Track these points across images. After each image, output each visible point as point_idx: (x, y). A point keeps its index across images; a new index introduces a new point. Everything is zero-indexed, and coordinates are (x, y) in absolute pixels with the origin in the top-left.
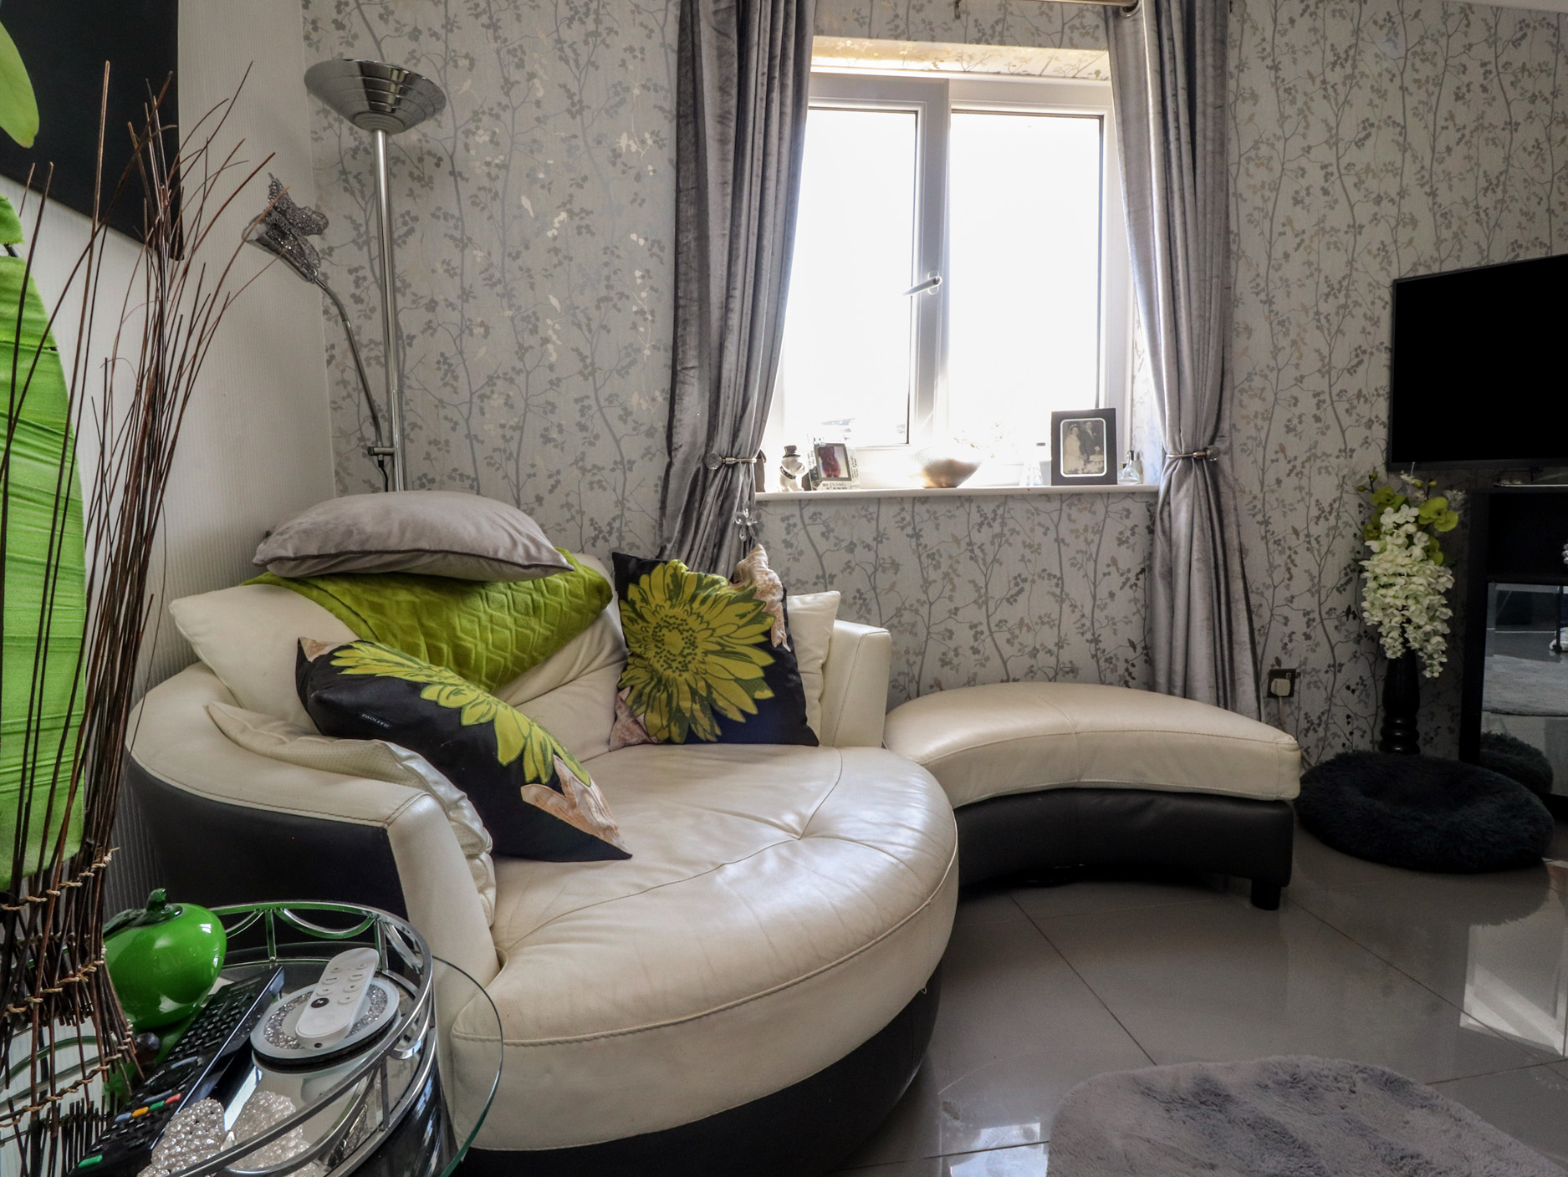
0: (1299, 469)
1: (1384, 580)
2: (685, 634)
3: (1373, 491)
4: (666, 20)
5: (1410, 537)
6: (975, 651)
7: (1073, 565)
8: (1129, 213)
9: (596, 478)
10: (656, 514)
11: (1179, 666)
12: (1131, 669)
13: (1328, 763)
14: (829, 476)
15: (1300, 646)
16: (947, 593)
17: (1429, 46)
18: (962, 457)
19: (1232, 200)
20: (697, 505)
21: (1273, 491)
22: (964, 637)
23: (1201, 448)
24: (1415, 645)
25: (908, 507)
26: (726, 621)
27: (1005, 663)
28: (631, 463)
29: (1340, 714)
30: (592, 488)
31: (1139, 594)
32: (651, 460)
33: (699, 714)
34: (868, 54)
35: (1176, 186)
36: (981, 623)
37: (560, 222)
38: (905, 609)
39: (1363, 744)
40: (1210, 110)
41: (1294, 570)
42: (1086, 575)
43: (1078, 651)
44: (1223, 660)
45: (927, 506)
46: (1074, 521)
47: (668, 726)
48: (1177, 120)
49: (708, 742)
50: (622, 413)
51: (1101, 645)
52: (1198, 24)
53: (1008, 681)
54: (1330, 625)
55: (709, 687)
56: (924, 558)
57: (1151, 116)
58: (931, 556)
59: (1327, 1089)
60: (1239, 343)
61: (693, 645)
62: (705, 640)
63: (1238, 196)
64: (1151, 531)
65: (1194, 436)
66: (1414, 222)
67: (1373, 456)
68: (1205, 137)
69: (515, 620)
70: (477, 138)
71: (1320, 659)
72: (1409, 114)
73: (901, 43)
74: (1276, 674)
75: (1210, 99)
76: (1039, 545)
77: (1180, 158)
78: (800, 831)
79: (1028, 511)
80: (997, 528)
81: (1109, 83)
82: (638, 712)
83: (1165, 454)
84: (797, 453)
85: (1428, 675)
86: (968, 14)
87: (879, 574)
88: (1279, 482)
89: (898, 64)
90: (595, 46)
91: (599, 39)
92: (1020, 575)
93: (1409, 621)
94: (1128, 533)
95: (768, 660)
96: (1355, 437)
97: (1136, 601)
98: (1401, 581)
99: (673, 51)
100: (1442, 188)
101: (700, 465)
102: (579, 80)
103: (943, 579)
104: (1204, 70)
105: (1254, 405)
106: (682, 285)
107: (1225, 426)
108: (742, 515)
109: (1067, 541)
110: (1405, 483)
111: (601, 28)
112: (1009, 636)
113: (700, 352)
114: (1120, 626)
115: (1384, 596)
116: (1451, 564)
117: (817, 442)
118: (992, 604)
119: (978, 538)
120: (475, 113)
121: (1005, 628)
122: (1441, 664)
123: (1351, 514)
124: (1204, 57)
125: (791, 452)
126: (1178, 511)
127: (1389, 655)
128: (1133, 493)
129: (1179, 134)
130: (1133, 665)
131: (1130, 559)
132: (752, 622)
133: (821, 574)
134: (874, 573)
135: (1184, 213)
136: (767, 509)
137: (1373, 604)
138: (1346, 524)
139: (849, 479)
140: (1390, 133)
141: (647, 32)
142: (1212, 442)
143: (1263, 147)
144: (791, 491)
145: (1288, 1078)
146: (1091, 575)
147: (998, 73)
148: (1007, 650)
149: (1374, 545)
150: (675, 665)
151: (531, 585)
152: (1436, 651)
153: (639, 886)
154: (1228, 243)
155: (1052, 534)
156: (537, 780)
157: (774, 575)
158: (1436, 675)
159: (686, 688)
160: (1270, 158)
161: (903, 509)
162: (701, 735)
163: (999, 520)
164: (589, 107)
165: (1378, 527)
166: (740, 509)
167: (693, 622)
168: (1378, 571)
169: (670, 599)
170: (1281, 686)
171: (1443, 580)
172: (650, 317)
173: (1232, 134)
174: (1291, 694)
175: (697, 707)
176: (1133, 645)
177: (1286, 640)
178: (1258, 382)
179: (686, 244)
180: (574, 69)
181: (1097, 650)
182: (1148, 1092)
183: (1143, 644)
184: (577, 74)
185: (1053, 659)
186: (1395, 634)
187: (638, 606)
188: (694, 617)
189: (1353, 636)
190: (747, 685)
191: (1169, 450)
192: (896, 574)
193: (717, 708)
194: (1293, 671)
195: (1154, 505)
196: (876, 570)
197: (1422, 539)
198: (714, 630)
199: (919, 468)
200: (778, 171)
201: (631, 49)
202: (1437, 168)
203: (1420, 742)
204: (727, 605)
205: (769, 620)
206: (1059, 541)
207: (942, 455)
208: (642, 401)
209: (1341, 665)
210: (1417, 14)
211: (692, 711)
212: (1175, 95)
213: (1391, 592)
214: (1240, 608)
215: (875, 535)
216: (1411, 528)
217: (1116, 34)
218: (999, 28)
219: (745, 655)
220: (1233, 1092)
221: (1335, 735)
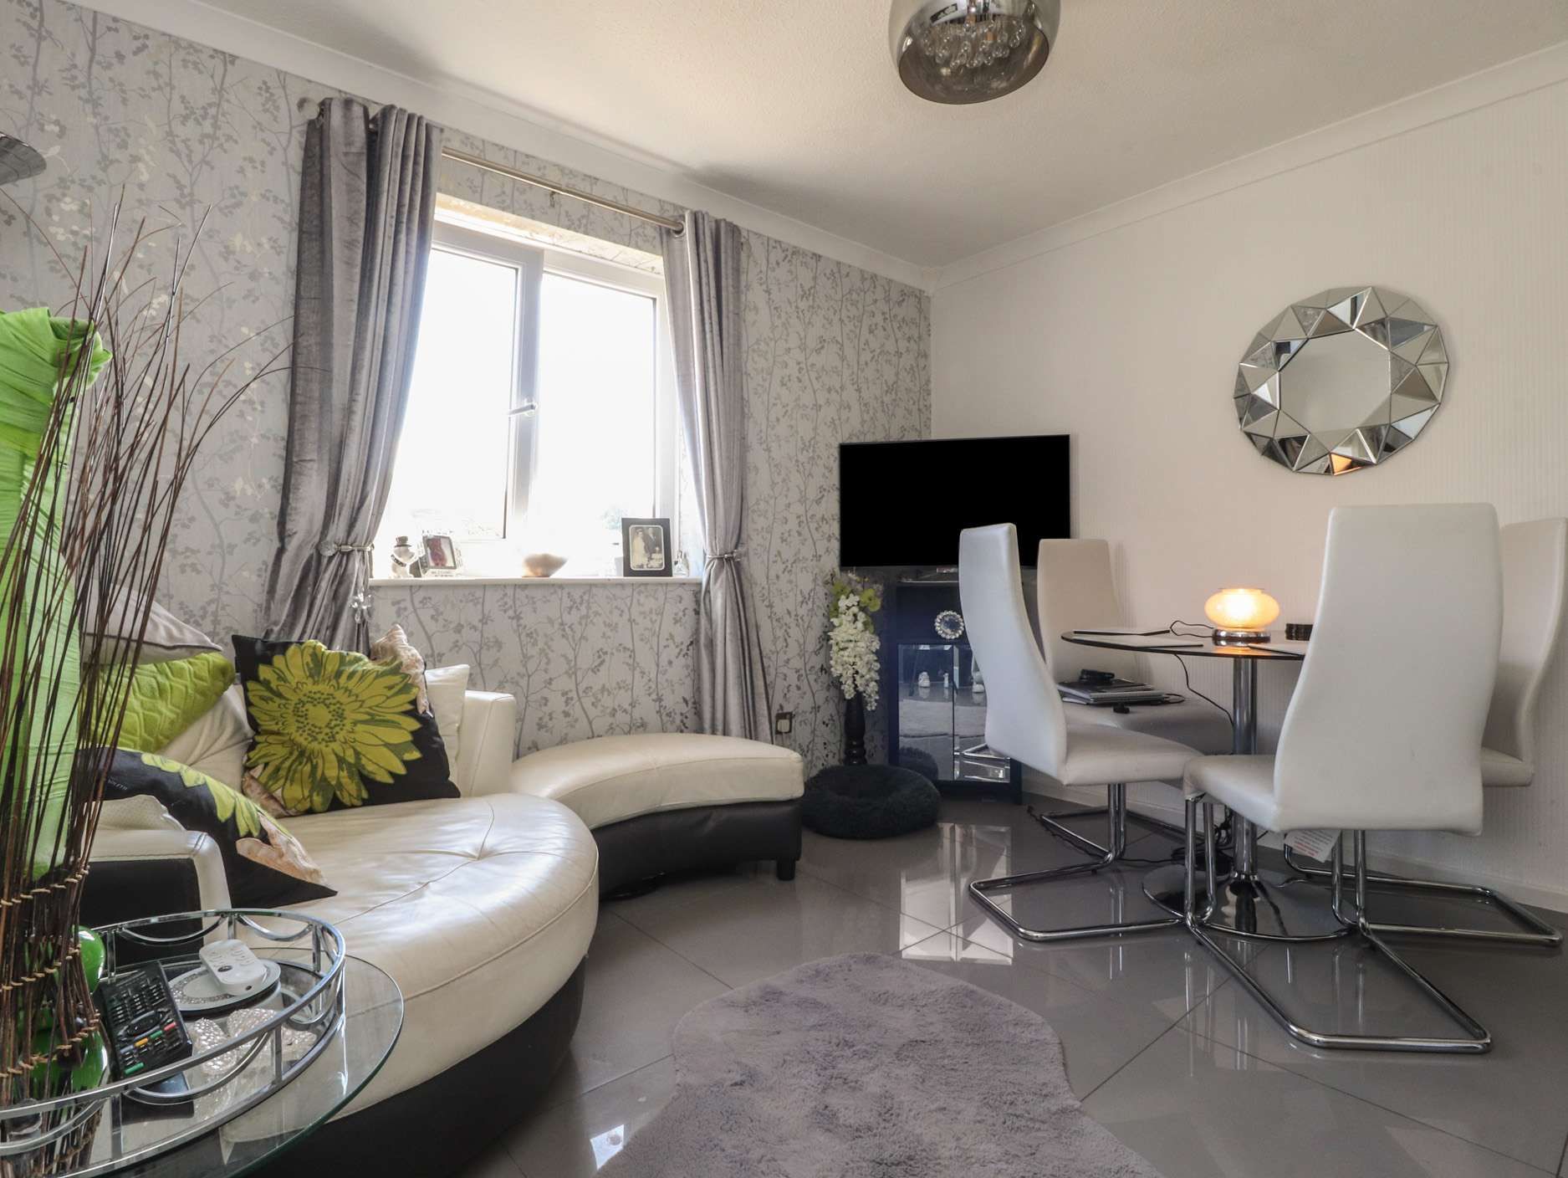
0: (789, 568)
1: (842, 645)
2: (332, 707)
3: (833, 584)
4: (289, 142)
5: (855, 615)
6: (566, 714)
7: (642, 640)
8: (678, 376)
9: (189, 561)
10: (262, 598)
11: (719, 715)
12: (685, 720)
13: (815, 778)
14: (437, 564)
15: (794, 694)
16: (543, 666)
17: (854, 296)
18: (555, 553)
19: (744, 377)
20: (309, 589)
21: (774, 584)
22: (557, 703)
23: (729, 551)
24: (861, 689)
25: (510, 592)
26: (375, 694)
27: (590, 723)
28: (232, 547)
29: (819, 742)
30: (183, 571)
31: (689, 661)
32: (255, 544)
33: (345, 780)
34: (477, 214)
35: (710, 364)
36: (571, 691)
37: (159, 303)
38: (507, 681)
39: (833, 762)
40: (731, 315)
41: (789, 640)
42: (651, 648)
43: (646, 709)
44: (748, 707)
45: (526, 592)
46: (642, 606)
47: (311, 796)
48: (711, 318)
49: (353, 806)
50: (223, 497)
51: (663, 703)
52: (723, 255)
53: (593, 737)
54: (812, 678)
55: (357, 754)
56: (523, 637)
57: (693, 312)
58: (529, 635)
59: (836, 972)
60: (751, 477)
61: (341, 716)
62: (354, 711)
63: (748, 375)
64: (697, 612)
65: (725, 542)
66: (849, 407)
67: (832, 560)
68: (728, 334)
69: (142, 703)
70: (62, 205)
71: (806, 704)
72: (845, 337)
73: (506, 215)
74: (781, 716)
75: (731, 308)
76: (616, 624)
77: (713, 344)
78: (476, 855)
79: (607, 597)
80: (583, 611)
81: (663, 277)
82: (274, 787)
83: (705, 554)
84: (408, 543)
85: (869, 709)
86: (561, 206)
87: (484, 651)
88: (778, 577)
89: (502, 227)
90: (211, 148)
91: (216, 143)
92: (601, 649)
93: (857, 672)
94: (681, 614)
95: (416, 725)
96: (821, 547)
97: (687, 666)
98: (851, 645)
99: (295, 171)
100: (864, 387)
101: (313, 551)
102: (191, 175)
103: (540, 654)
104: (727, 287)
105: (761, 522)
106: (300, 383)
107: (744, 536)
108: (358, 600)
109: (637, 621)
110: (850, 579)
111: (219, 133)
112: (594, 700)
113: (319, 447)
114: (676, 686)
115: (843, 656)
116: (877, 633)
117: (426, 534)
118: (579, 674)
119: (568, 619)
120: (62, 180)
121: (590, 694)
122: (876, 701)
123: (821, 601)
124: (727, 279)
125: (402, 542)
126: (716, 598)
127: (848, 697)
128: (684, 584)
129: (712, 328)
130: (686, 717)
131: (683, 634)
132: (400, 692)
133: (430, 652)
134: (480, 651)
135: (716, 383)
136: (378, 594)
137: (836, 662)
138: (818, 607)
139: (455, 567)
140: (835, 348)
141: (269, 148)
142: (736, 547)
143: (762, 344)
144: (402, 578)
145: (814, 972)
146: (655, 648)
147: (580, 252)
148: (592, 712)
149: (835, 621)
150: (320, 737)
151: (154, 668)
152: (872, 691)
153: (363, 909)
154: (742, 407)
155: (626, 616)
156: (249, 835)
157: (415, 651)
158: (874, 708)
159: (333, 757)
160: (767, 352)
161: (505, 595)
162: (346, 801)
163: (585, 605)
164: (200, 202)
165: (837, 609)
166: (356, 593)
167: (340, 696)
168: (839, 639)
169: (311, 676)
170: (784, 725)
171: (874, 644)
172: (259, 408)
173: (743, 331)
174: (790, 731)
175: (344, 774)
176: (686, 701)
177: (786, 691)
178: (762, 505)
179: (306, 347)
180: (186, 163)
181: (660, 707)
182: (732, 1004)
183: (692, 700)
184: (190, 168)
185: (628, 716)
186: (850, 682)
187: (273, 685)
188: (343, 691)
189: (825, 685)
190: (395, 749)
191: (708, 552)
192: (499, 651)
193: (365, 773)
194: (790, 713)
195: (699, 595)
196: (481, 648)
197: (862, 617)
198: (363, 701)
199: (521, 560)
200: (403, 299)
201: (251, 160)
202: (861, 375)
203: (866, 757)
204: (375, 679)
205: (415, 690)
206: (631, 621)
207: (539, 551)
208: (247, 486)
209: (819, 707)
210: (848, 275)
211: (338, 778)
212: (709, 301)
213: (846, 653)
214: (757, 667)
215: (480, 617)
216: (855, 609)
217: (668, 249)
218: (584, 222)
219: (394, 722)
220: (783, 990)
221: (818, 758)
